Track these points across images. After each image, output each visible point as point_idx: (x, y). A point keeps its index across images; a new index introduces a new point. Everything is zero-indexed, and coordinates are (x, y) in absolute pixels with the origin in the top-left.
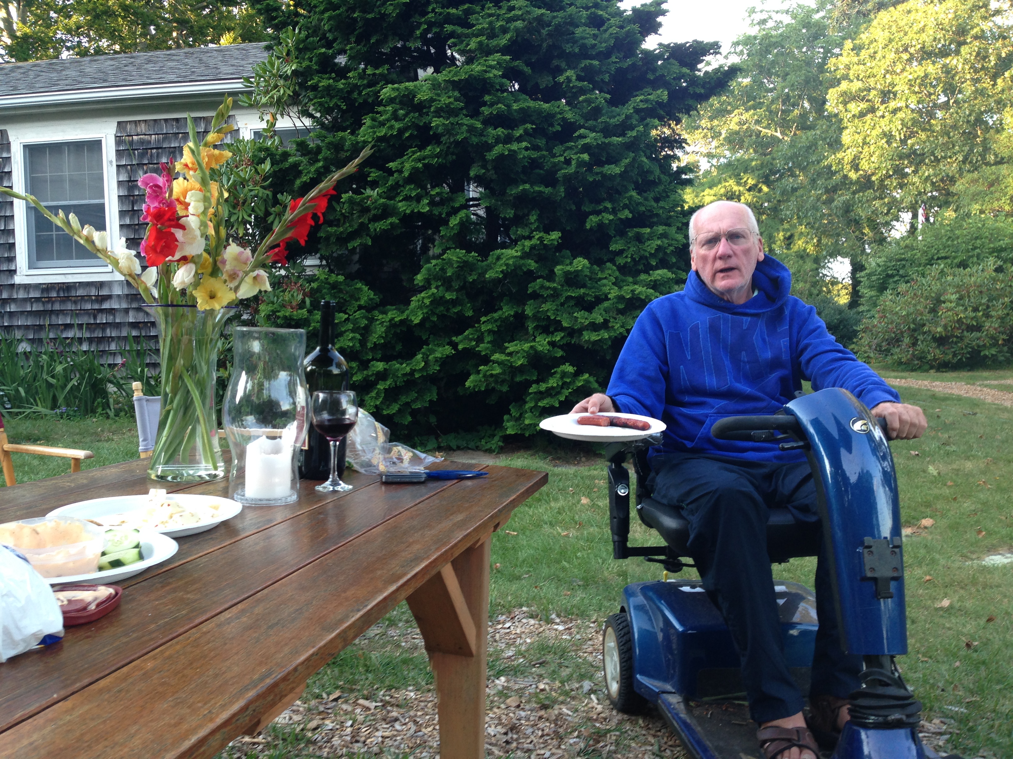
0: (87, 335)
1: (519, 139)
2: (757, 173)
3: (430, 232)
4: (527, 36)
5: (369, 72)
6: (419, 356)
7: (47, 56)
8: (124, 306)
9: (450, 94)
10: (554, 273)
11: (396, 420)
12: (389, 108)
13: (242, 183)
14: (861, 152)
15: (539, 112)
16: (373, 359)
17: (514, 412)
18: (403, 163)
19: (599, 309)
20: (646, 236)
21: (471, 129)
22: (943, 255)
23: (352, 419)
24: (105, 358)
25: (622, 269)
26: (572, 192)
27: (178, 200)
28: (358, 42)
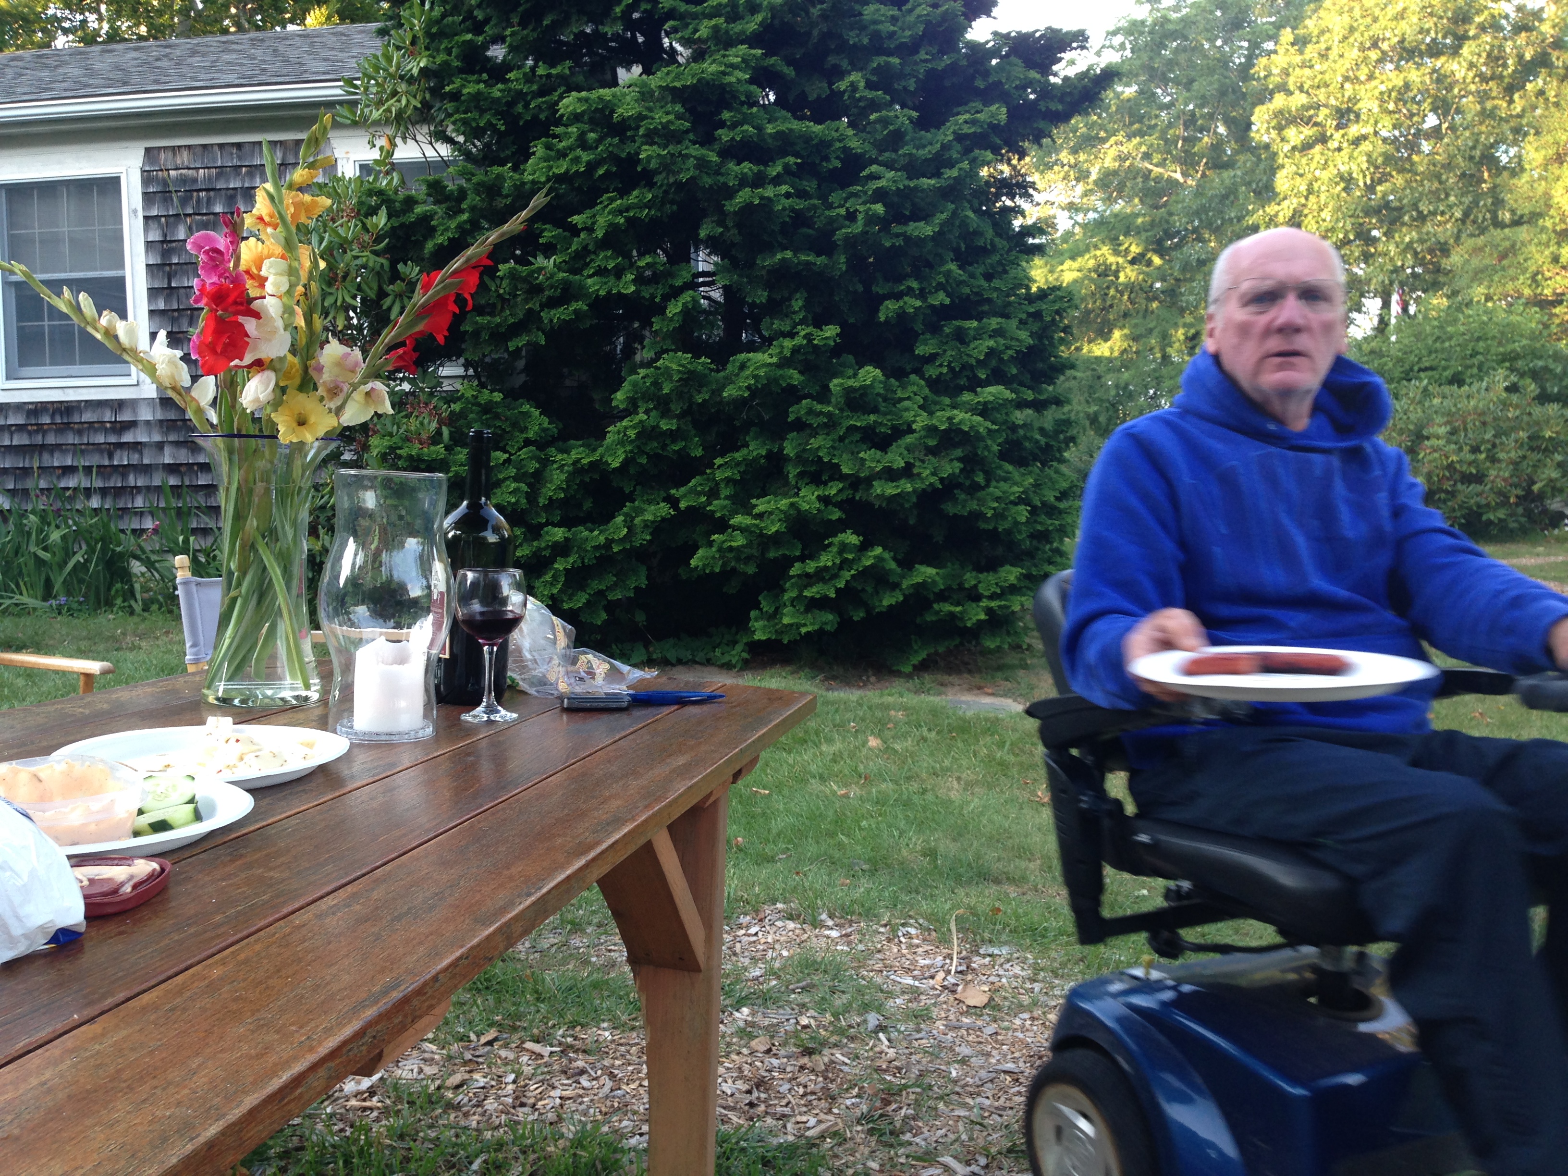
0: (98, 483)
1: (777, 181)
2: (1144, 235)
3: (636, 325)
4: (788, 18)
5: (541, 71)
6: (620, 519)
7: (32, 43)
8: (157, 438)
9: (669, 107)
10: (829, 390)
11: (583, 618)
12: (573, 129)
13: (341, 246)
14: (1304, 205)
15: (807, 138)
16: (547, 524)
17: (766, 606)
18: (594, 216)
19: (899, 447)
20: (972, 333)
21: (702, 164)
22: (1427, 364)
23: (518, 611)
24: (126, 519)
25: (935, 385)
26: (857, 264)
27: (248, 272)
28: (523, 24)
